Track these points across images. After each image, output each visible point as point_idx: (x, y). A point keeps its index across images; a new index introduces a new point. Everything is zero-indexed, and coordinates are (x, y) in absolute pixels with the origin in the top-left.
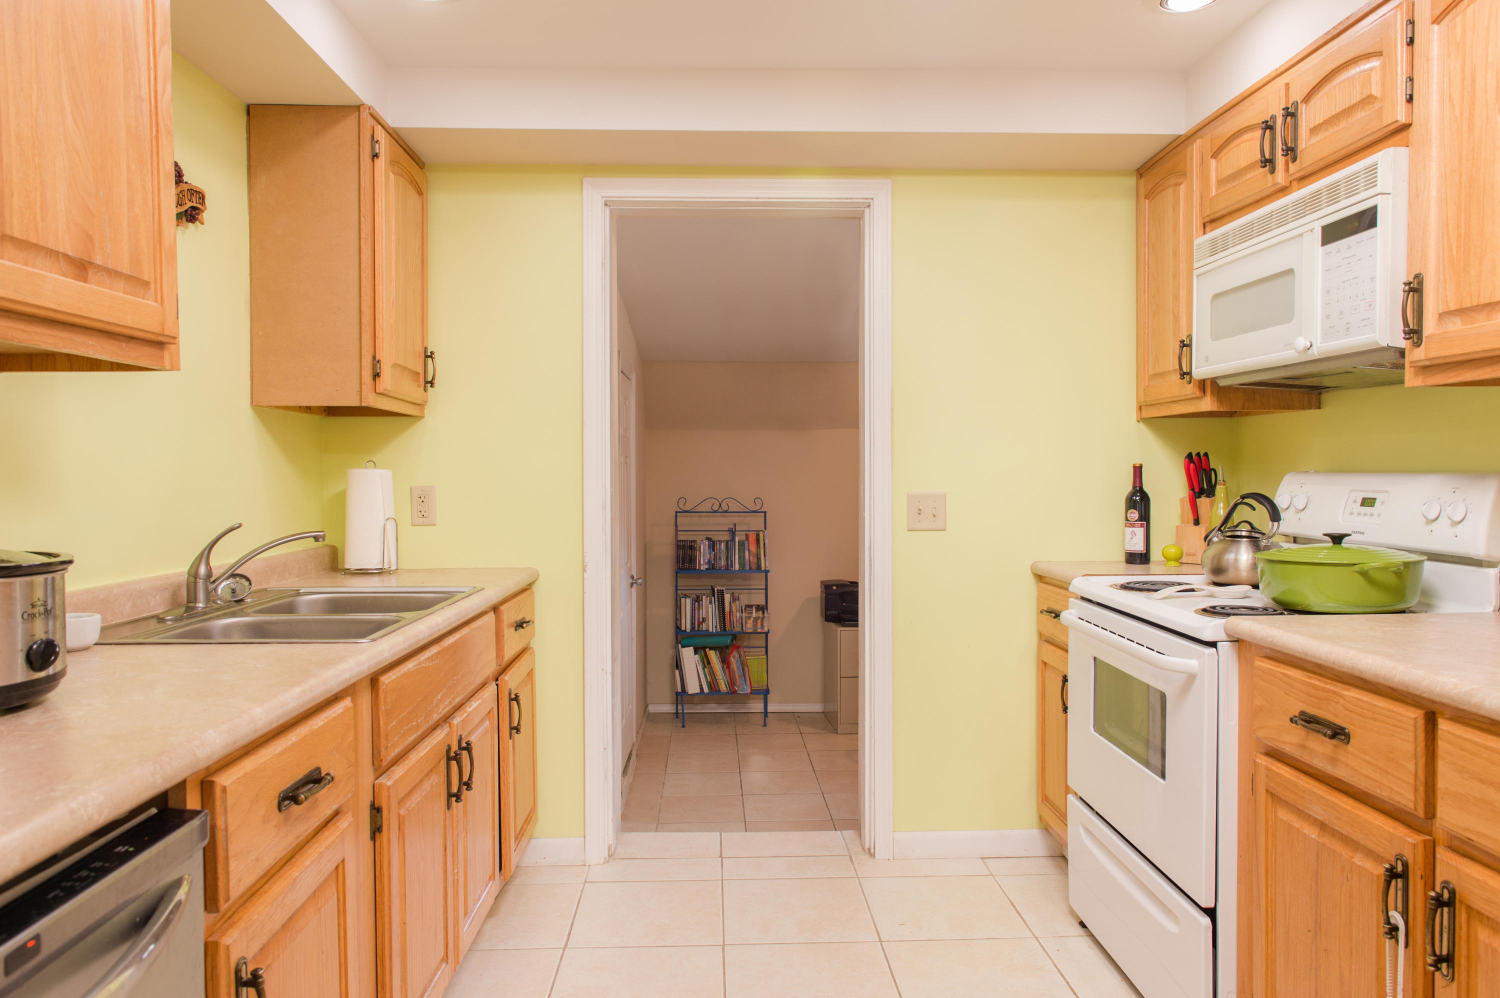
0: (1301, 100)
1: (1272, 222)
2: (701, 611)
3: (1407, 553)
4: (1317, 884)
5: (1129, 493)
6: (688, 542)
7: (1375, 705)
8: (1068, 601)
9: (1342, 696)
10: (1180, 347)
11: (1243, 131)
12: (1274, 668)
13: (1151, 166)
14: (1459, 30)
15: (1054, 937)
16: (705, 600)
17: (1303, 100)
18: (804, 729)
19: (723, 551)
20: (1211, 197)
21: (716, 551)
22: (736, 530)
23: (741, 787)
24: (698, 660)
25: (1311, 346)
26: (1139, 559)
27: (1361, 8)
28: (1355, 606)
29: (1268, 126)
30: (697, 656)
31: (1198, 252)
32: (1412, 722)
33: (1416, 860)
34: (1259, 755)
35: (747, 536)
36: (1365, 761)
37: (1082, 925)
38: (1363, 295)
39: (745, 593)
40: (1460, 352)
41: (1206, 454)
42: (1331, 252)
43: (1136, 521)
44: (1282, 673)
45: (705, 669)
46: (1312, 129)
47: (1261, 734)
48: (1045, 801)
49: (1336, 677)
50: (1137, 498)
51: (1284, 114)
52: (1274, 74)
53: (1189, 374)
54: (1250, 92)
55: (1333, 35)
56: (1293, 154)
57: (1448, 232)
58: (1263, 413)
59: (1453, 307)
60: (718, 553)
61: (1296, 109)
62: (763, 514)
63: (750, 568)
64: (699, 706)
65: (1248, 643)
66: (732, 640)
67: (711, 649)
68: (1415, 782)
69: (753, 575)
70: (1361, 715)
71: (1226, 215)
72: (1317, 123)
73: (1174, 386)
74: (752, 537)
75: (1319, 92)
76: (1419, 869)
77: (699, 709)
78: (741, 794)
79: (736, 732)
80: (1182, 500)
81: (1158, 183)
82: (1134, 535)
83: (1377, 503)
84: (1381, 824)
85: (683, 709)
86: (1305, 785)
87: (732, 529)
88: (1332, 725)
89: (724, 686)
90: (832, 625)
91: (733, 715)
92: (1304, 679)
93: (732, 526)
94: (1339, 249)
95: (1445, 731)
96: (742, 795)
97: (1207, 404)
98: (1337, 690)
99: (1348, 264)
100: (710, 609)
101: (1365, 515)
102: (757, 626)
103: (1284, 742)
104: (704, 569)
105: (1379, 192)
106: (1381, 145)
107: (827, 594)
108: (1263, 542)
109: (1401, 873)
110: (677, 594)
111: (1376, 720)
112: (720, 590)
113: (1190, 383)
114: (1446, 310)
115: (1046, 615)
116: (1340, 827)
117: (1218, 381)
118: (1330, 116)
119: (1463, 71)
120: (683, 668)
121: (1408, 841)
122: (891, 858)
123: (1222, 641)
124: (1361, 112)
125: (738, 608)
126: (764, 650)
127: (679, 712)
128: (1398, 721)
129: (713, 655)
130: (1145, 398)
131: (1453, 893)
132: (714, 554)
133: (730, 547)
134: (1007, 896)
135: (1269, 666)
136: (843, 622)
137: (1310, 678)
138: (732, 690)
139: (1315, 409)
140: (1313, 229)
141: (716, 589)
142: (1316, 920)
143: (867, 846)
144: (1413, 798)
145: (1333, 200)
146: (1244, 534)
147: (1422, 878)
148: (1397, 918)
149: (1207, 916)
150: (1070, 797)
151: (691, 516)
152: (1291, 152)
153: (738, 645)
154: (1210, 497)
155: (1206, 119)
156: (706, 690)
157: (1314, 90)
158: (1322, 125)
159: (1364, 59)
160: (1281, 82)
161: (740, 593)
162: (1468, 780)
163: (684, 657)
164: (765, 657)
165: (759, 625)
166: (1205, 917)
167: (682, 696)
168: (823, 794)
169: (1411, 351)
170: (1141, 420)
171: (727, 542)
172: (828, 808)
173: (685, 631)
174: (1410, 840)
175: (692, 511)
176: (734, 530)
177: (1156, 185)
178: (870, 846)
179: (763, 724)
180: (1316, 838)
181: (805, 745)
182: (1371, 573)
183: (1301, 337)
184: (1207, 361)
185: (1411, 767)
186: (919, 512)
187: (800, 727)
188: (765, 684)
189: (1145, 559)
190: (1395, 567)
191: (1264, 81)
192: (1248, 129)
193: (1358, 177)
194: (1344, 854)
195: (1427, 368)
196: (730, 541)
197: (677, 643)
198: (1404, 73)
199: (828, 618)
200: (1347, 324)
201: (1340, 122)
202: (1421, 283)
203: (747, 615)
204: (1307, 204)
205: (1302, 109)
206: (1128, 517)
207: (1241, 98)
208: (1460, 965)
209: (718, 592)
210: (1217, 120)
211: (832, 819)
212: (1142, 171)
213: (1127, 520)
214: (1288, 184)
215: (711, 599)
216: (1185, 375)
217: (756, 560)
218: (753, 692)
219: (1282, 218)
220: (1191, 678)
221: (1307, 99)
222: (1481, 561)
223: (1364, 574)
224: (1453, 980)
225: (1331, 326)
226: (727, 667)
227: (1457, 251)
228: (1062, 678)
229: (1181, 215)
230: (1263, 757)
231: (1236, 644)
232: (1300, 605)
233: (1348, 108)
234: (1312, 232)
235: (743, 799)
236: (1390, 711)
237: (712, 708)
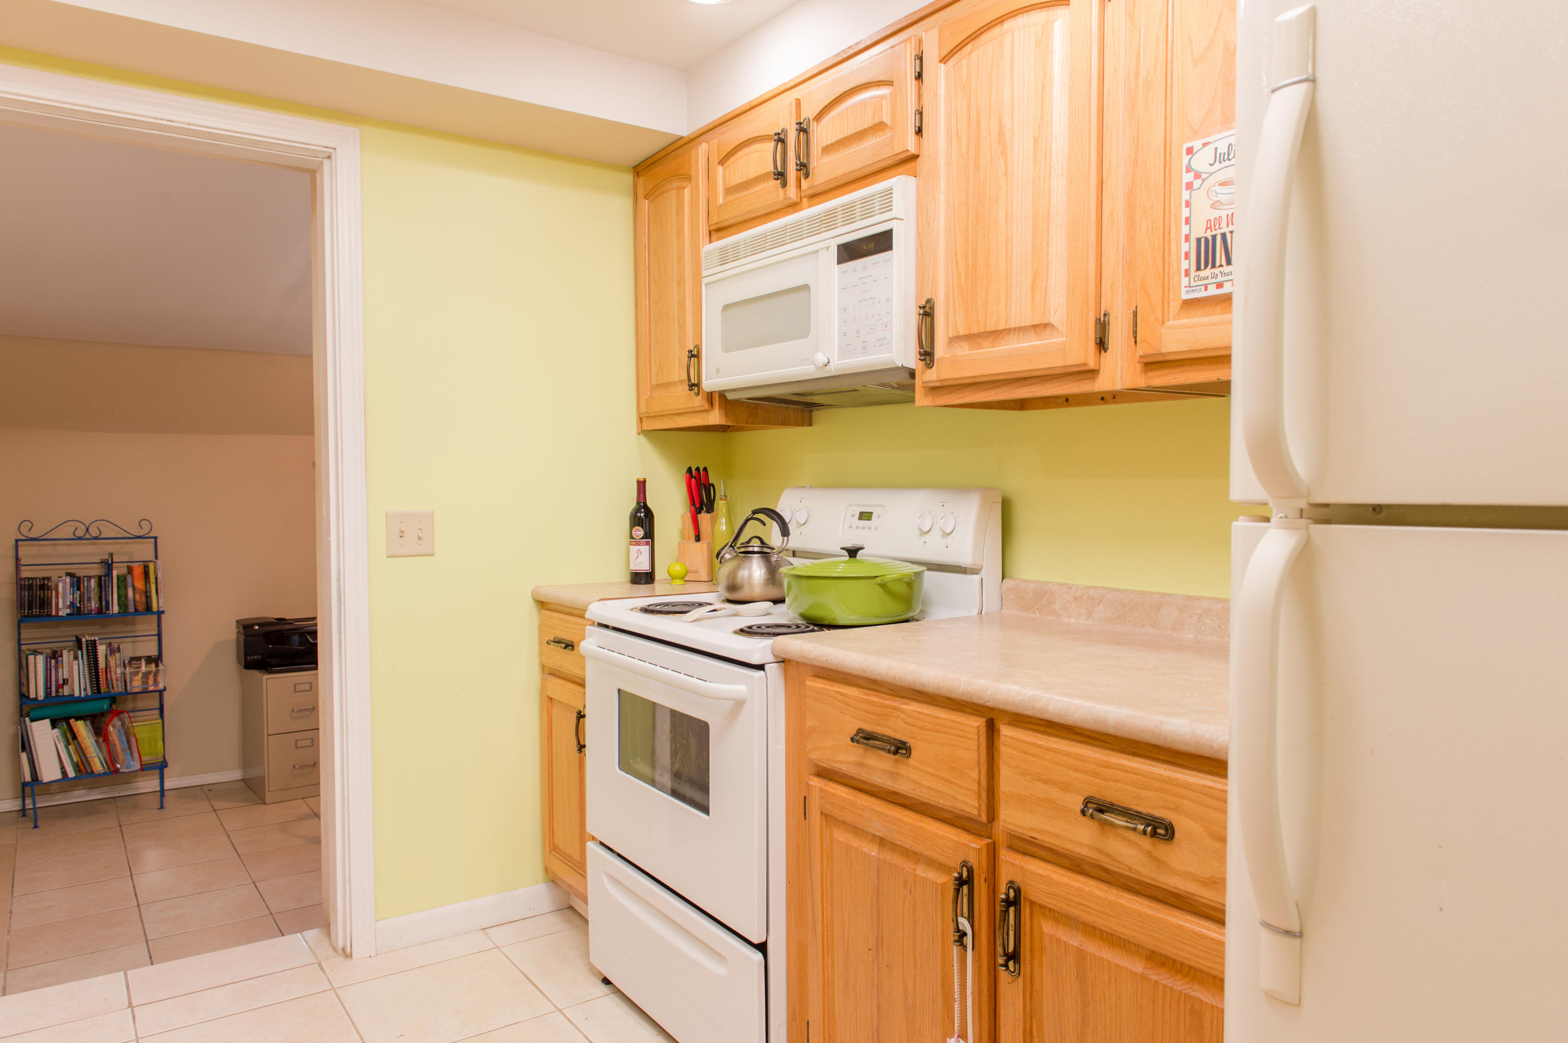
0: (813, 118)
1: (786, 236)
2: (60, 670)
3: (910, 564)
4: (878, 901)
5: (633, 509)
6: (38, 580)
7: (937, 717)
8: (585, 630)
9: (902, 711)
10: (688, 357)
11: (752, 140)
12: (827, 687)
13: (649, 165)
14: (965, 72)
15: (578, 1004)
16: (66, 656)
17: (814, 118)
18: (217, 804)
19: (94, 589)
20: (718, 204)
21: (82, 590)
22: (114, 560)
23: (136, 895)
24: (57, 736)
25: (828, 363)
26: (643, 578)
27: (870, 36)
28: (877, 617)
29: (781, 139)
30: (56, 730)
31: (706, 260)
32: (975, 731)
33: (980, 865)
34: (811, 777)
35: (130, 570)
36: (928, 773)
37: (606, 981)
38: (879, 315)
39: (128, 642)
40: (970, 375)
41: (705, 469)
42: (847, 271)
43: (642, 538)
44: (838, 692)
45: (70, 747)
46: (824, 147)
47: (814, 756)
48: (553, 852)
49: (891, 692)
50: (642, 515)
51: (798, 128)
52: (783, 88)
53: (698, 385)
54: (758, 102)
55: (843, 58)
56: (805, 170)
57: (957, 261)
58: (761, 428)
59: (962, 333)
60: (86, 593)
61: (809, 125)
62: (153, 540)
63: (136, 610)
64: (58, 797)
65: (795, 663)
66: (111, 705)
67: (78, 718)
68: (979, 789)
69: (140, 618)
70: (922, 728)
71: (735, 225)
72: (829, 143)
73: (681, 397)
74: (138, 570)
75: (830, 112)
76: (983, 872)
77: (59, 800)
78: (136, 904)
79: (119, 823)
80: (683, 517)
81: (659, 183)
82: (639, 553)
83: (874, 516)
84: (944, 834)
85: (34, 803)
86: (864, 803)
87: (108, 560)
88: (893, 741)
89: (99, 765)
90: (255, 674)
91: (112, 800)
92: (861, 696)
93: (106, 557)
94: (855, 269)
95: (1007, 736)
96: (138, 906)
97: (715, 417)
98: (896, 704)
99: (864, 284)
100: (75, 668)
101: (864, 528)
102: (147, 683)
103: (840, 762)
104: (65, 615)
105: (894, 216)
106: (891, 173)
107: (246, 636)
108: (774, 557)
109: (967, 879)
110: (20, 650)
111: (937, 731)
112: (91, 641)
113: (698, 395)
114: (955, 335)
115: (554, 645)
116: (902, 841)
117: (727, 394)
118: (843, 137)
119: (969, 111)
120: (33, 749)
121: (973, 847)
122: (373, 954)
123: (769, 663)
124: (872, 137)
125: (118, 662)
126: (157, 712)
127: (27, 807)
128: (961, 731)
129: (82, 728)
130: (647, 409)
131: (1018, 891)
132: (80, 594)
133: (105, 584)
134: (519, 969)
135: (822, 686)
136: (269, 668)
137: (867, 694)
138: (112, 769)
139: (807, 426)
140: (830, 246)
141: (84, 640)
142: (877, 938)
143: (340, 945)
144: (977, 805)
145: (850, 220)
146: (756, 549)
147: (985, 881)
148: (964, 924)
149: (758, 952)
150: (590, 845)
151: (42, 545)
152: (803, 168)
153: (119, 709)
154: (710, 513)
155: (711, 123)
156: (71, 773)
157: (825, 109)
158: (834, 145)
159: (875, 86)
160: (791, 97)
161: (121, 643)
162: (1031, 782)
163: (35, 734)
164: (160, 721)
165: (151, 681)
166: (756, 953)
167: (32, 787)
168: (255, 885)
169: (923, 372)
170: (642, 432)
171: (100, 577)
172: (264, 900)
173: (36, 699)
174: (974, 845)
175: (41, 538)
176: (110, 562)
177: (657, 185)
178: (345, 944)
179: (159, 807)
180: (876, 855)
181: (222, 824)
182: (890, 585)
183: (819, 353)
184: (718, 373)
185: (975, 775)
186: (402, 534)
187: (213, 803)
188: (161, 755)
189: (650, 579)
190: (908, 578)
191: (773, 93)
192: (757, 139)
193: (873, 200)
194: (905, 867)
195: (934, 390)
196: (104, 576)
197: (22, 715)
198: (913, 106)
199: (249, 665)
200: (863, 342)
201: (851, 144)
202: (932, 308)
203: (133, 670)
204: (822, 221)
205: (813, 126)
206: (633, 535)
207: (748, 107)
208: (1025, 960)
209: (87, 644)
210: (722, 126)
211: (271, 913)
212: (641, 169)
213: (632, 537)
214: (799, 200)
215: (78, 654)
216: (694, 386)
217: (144, 599)
218: (144, 768)
219: (797, 233)
220: (739, 704)
221: (819, 117)
222: (965, 568)
223: (883, 586)
224: (1019, 975)
225: (848, 344)
226: (104, 740)
227: (965, 280)
228: (576, 714)
229: (686, 220)
230: (816, 779)
231: (782, 664)
232: (827, 620)
233: (860, 131)
234: (828, 249)
235: (140, 911)
236: (952, 721)
237: (80, 795)
